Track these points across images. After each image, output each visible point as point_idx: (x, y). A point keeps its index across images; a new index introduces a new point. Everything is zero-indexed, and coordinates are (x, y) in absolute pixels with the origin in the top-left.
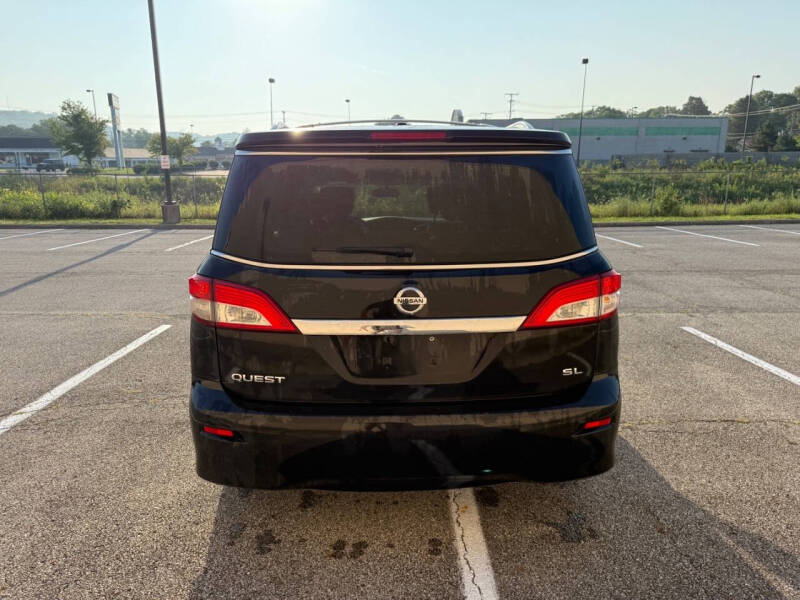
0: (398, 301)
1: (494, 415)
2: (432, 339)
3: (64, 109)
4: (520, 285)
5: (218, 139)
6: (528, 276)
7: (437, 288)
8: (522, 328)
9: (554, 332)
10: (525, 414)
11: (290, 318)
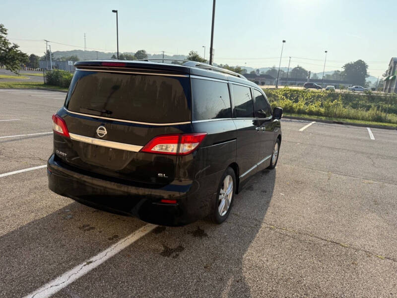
0: (98, 131)
1: (122, 185)
2: (111, 150)
3: (190, 54)
4: (143, 133)
5: (258, 70)
6: (147, 129)
7: (111, 128)
8: (140, 151)
9: (154, 156)
10: (134, 188)
11: (69, 132)
